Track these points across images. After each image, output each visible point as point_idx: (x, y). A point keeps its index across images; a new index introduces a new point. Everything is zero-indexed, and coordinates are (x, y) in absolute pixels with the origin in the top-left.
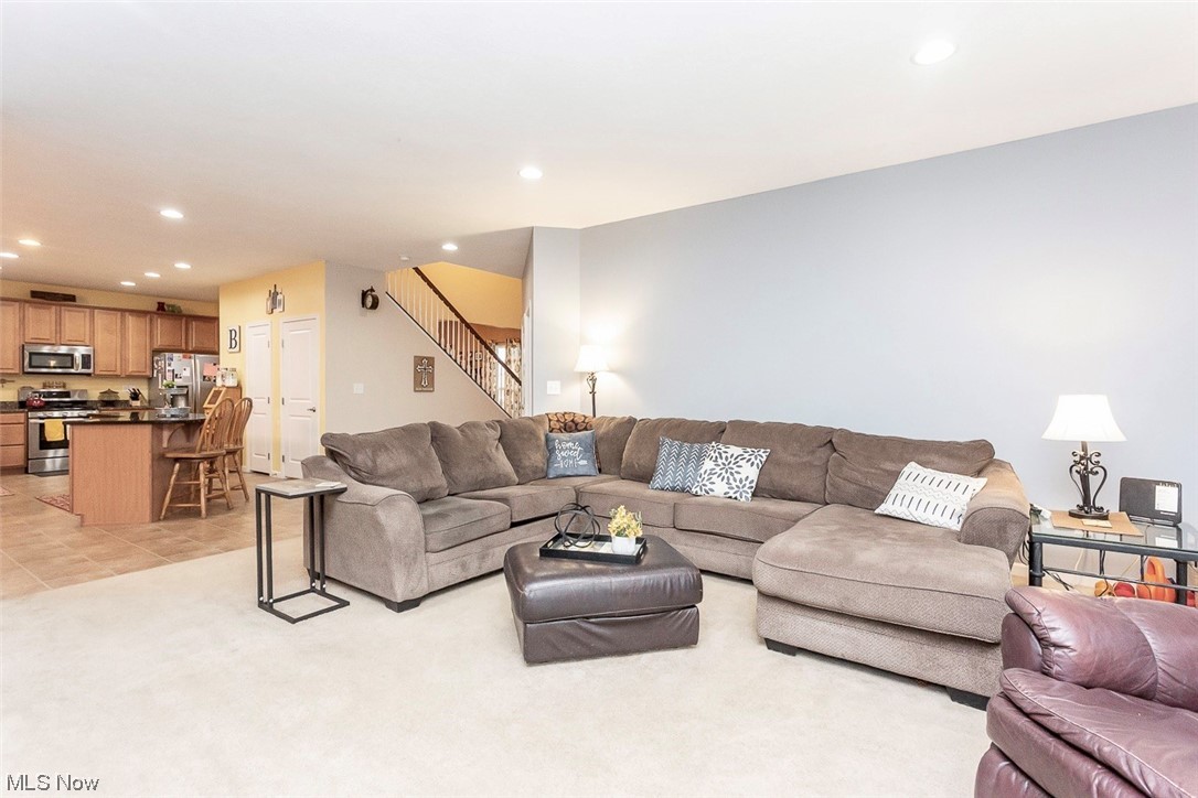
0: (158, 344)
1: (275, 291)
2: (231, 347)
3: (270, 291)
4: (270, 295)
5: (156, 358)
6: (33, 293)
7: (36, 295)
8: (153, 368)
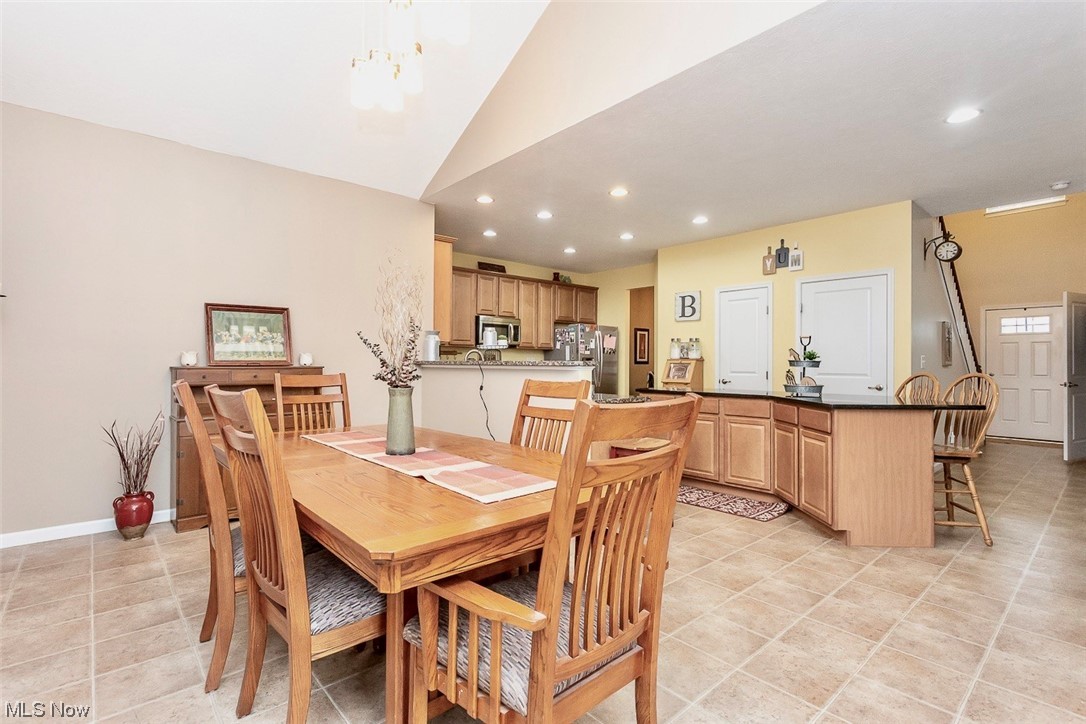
0: (559, 315)
1: (782, 247)
2: (683, 315)
3: (770, 248)
4: (770, 253)
5: (559, 329)
6: (480, 264)
7: (482, 266)
8: (555, 340)
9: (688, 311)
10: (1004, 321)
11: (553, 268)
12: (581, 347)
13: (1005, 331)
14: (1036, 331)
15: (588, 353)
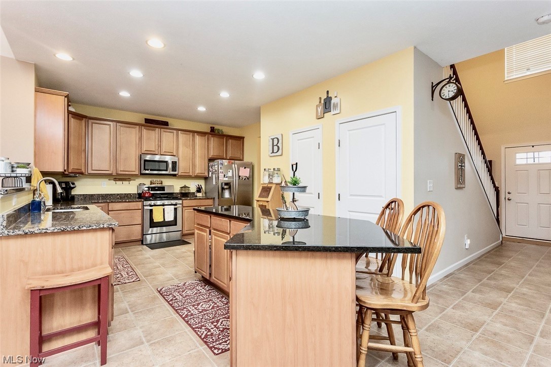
0: (211, 154)
1: (328, 96)
2: (273, 152)
3: (320, 98)
4: (320, 102)
5: (211, 164)
6: (146, 119)
7: (147, 121)
8: (209, 171)
9: (276, 148)
10: (518, 155)
11: (210, 124)
12: (221, 175)
13: (518, 162)
14: (541, 162)
15: (226, 179)
